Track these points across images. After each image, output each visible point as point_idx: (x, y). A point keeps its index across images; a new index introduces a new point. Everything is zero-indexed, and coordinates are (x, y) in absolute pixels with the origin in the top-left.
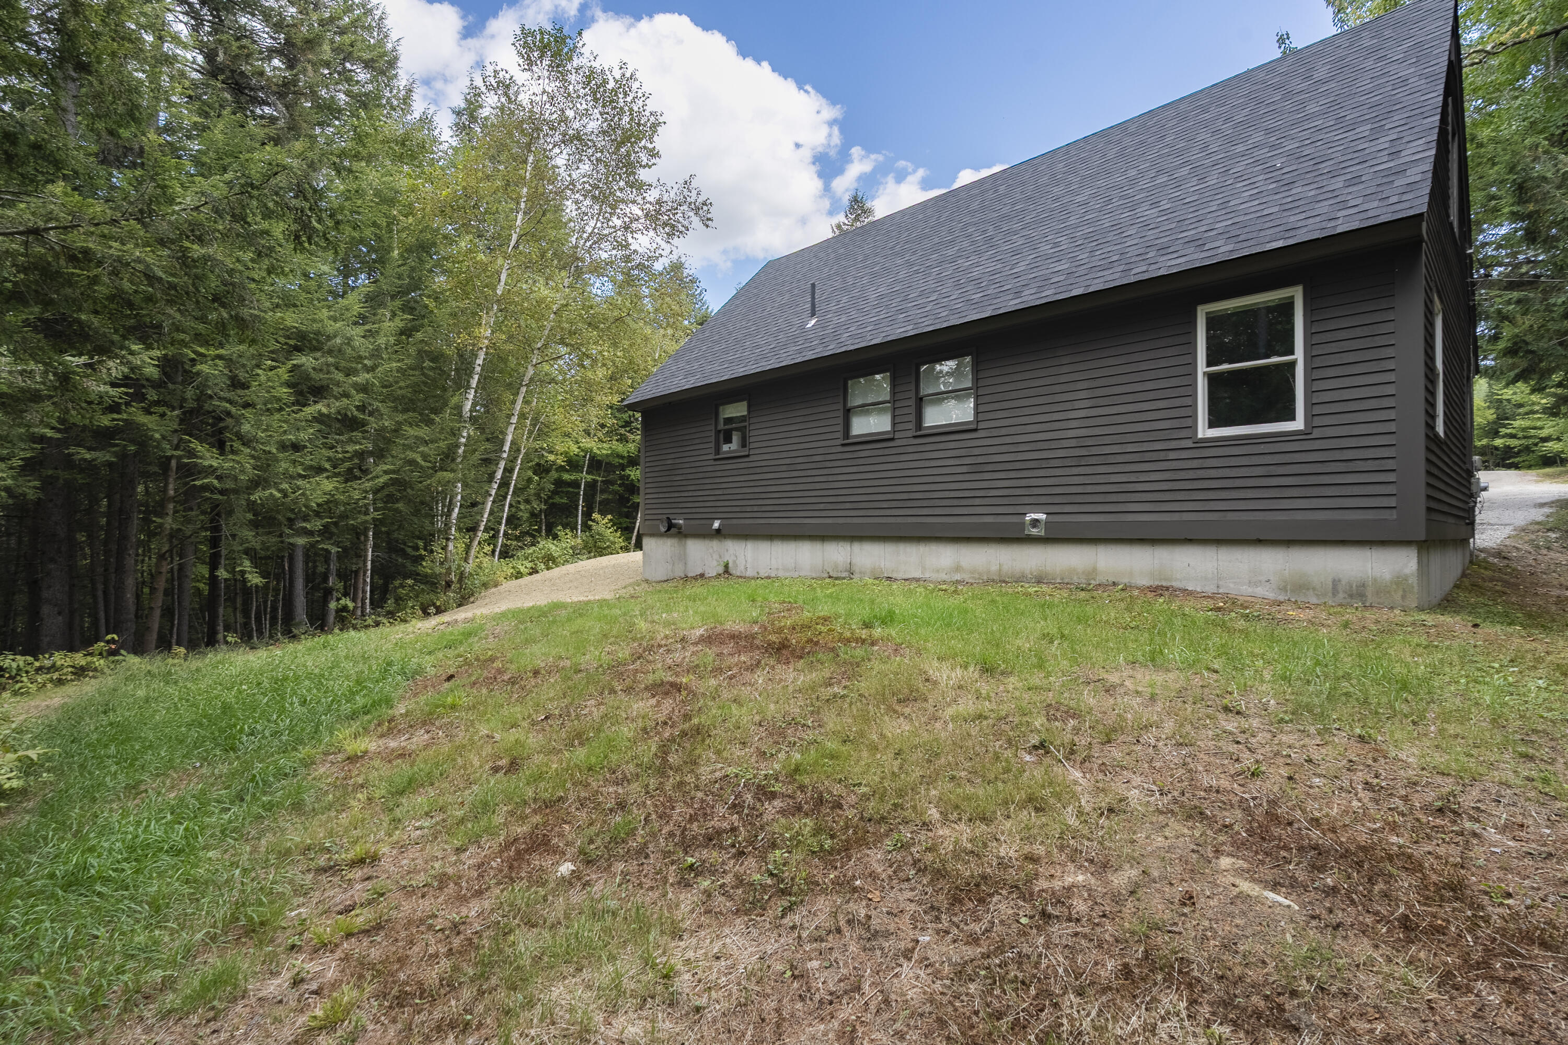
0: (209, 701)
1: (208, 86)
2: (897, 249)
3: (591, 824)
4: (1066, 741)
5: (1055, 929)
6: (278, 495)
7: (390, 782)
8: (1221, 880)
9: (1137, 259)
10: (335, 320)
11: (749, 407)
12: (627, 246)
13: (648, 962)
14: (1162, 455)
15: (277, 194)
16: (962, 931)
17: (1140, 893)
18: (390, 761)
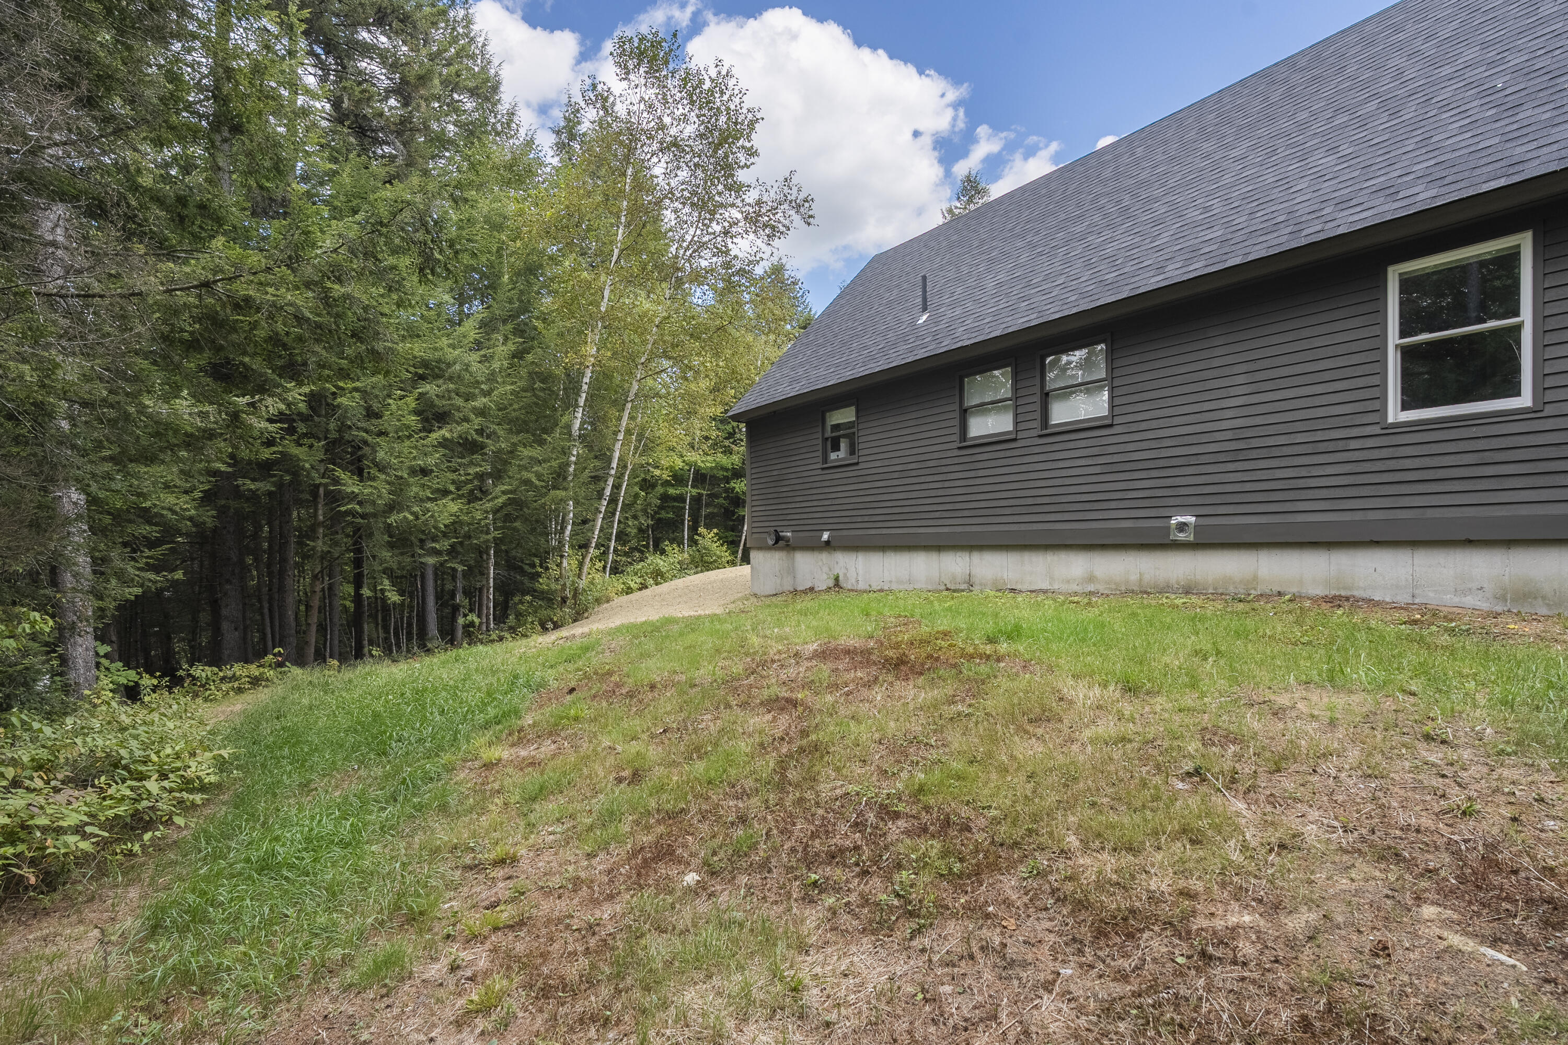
0: (362, 709)
1: (334, 132)
2: (1018, 230)
3: (714, 837)
4: (1226, 768)
5: (1217, 971)
6: (411, 517)
7: (524, 789)
8: (1422, 930)
9: (1309, 217)
10: (454, 347)
11: (857, 412)
12: (727, 252)
13: (775, 974)
14: (1341, 445)
15: (403, 229)
16: (1108, 966)
17: (1321, 939)
18: (521, 769)
